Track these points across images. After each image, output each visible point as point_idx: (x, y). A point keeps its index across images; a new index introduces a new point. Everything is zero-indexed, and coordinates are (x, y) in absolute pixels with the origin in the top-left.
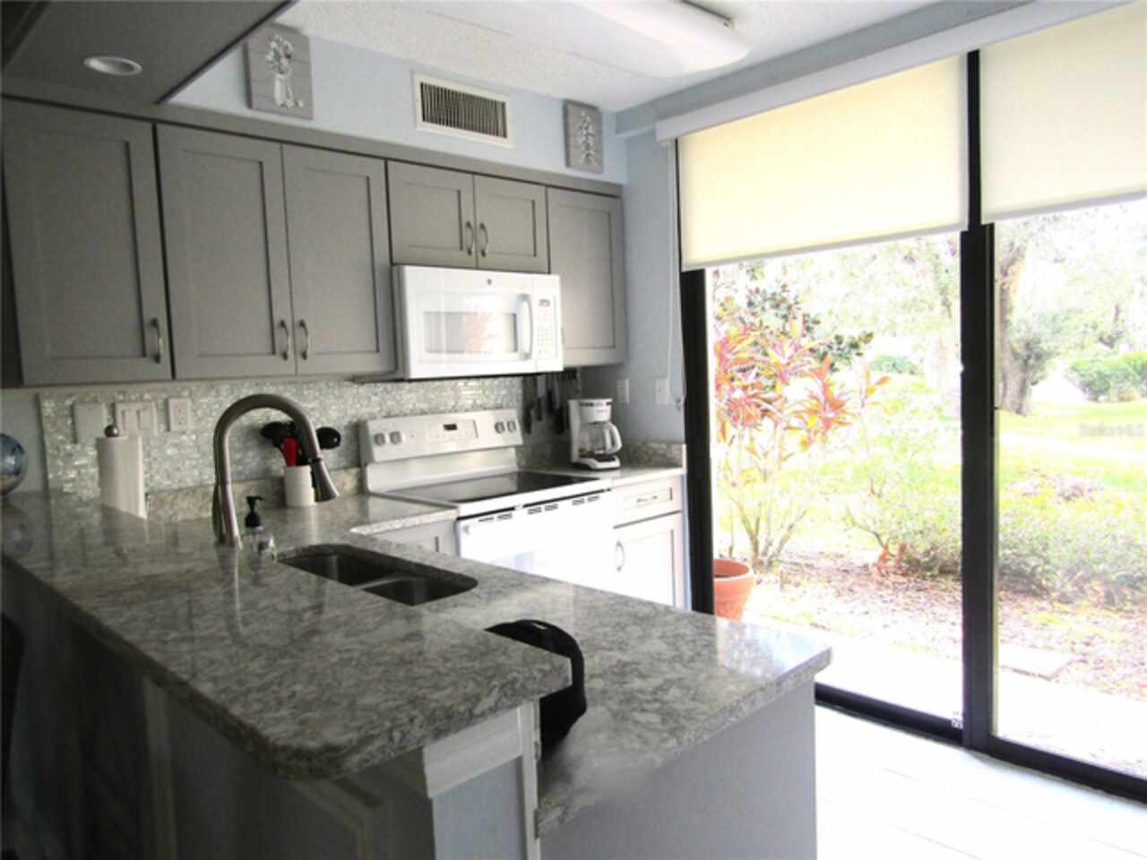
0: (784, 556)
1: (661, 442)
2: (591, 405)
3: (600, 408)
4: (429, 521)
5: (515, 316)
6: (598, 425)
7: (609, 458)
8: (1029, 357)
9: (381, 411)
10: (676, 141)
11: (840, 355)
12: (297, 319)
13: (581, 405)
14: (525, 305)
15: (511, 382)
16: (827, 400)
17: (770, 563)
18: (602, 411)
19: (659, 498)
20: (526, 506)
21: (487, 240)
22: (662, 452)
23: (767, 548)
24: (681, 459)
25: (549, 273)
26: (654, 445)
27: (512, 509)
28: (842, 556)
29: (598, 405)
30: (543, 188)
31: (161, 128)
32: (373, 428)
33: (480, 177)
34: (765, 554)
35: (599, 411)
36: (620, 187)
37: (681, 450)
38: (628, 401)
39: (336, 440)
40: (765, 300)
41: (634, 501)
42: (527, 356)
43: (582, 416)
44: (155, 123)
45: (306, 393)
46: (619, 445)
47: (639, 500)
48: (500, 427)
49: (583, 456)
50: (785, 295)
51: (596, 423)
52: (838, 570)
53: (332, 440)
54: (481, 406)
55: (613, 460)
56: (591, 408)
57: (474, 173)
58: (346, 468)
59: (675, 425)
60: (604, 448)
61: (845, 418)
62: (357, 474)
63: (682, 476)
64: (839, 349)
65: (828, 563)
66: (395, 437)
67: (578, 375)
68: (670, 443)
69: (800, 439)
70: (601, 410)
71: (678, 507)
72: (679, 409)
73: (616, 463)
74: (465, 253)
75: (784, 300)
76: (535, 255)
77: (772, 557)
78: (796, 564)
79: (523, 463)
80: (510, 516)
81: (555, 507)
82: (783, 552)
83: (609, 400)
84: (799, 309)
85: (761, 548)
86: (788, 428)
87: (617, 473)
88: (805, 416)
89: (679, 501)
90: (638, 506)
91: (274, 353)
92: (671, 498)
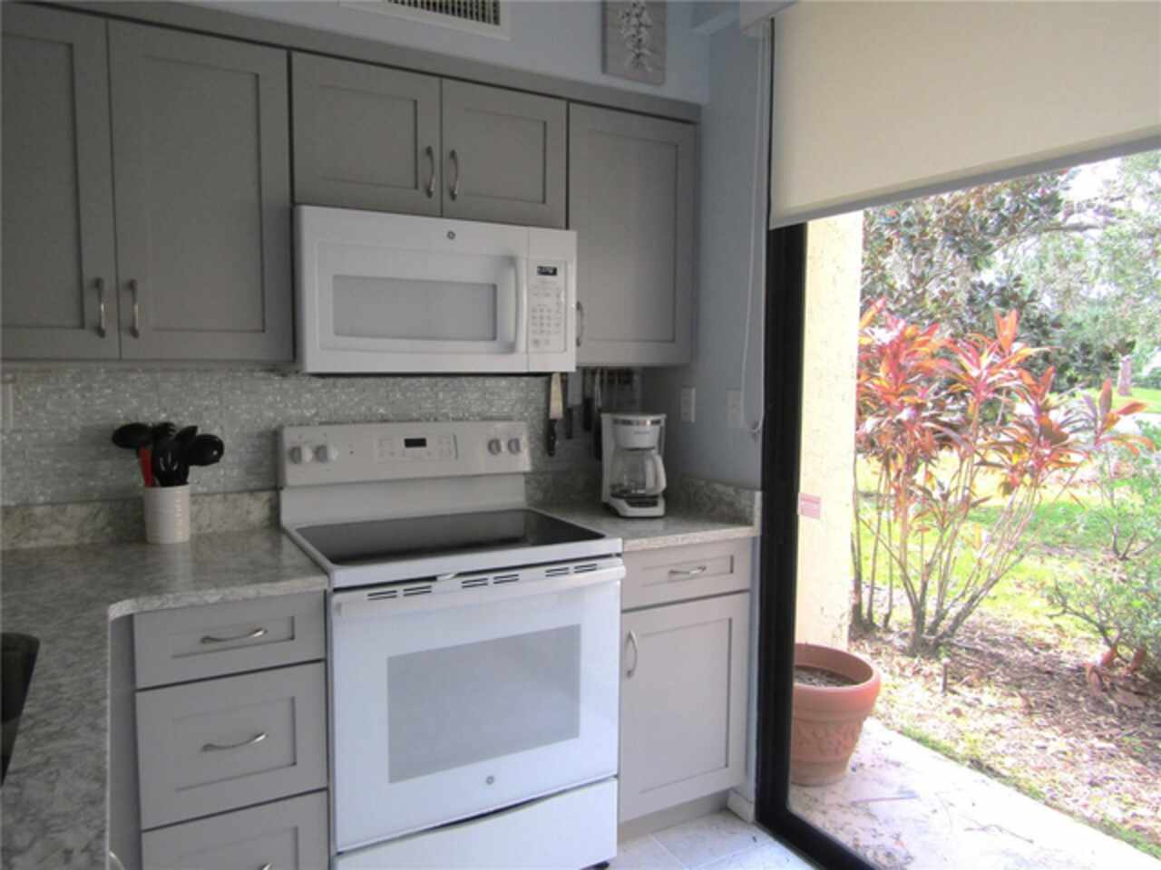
0: (961, 637)
1: (727, 484)
2: (629, 423)
3: (641, 428)
4: (276, 593)
5: (495, 287)
6: (641, 452)
7: (650, 501)
9: (317, 414)
10: (773, 22)
11: (1087, 369)
12: (124, 278)
13: (616, 422)
14: (510, 272)
15: (527, 383)
16: (1042, 427)
17: (937, 645)
18: (645, 433)
19: (708, 570)
20: (460, 575)
21: (456, 175)
22: (729, 499)
23: (936, 624)
24: (752, 513)
25: (567, 227)
26: (719, 488)
27: (433, 579)
28: (1048, 647)
29: (638, 423)
30: (564, 103)
32: (290, 438)
33: (451, 82)
34: (932, 631)
35: (638, 433)
36: (697, 108)
37: (752, 500)
38: (693, 420)
39: (215, 453)
40: (990, 296)
41: (664, 573)
42: (511, 348)
43: (615, 436)
45: (197, 385)
46: (663, 484)
47: (673, 572)
48: (494, 446)
49: (615, 496)
50: (1017, 290)
51: (637, 449)
52: (1037, 669)
53: (212, 452)
54: (479, 414)
55: (654, 504)
56: (629, 427)
57: (442, 76)
58: (252, 492)
59: (749, 461)
60: (643, 485)
61: (1069, 457)
62: (270, 500)
63: (754, 538)
64: (1085, 361)
65: (1023, 654)
66: (321, 453)
67: (636, 378)
68: (740, 487)
69: (1003, 479)
70: (645, 431)
71: (745, 584)
72: (754, 436)
73: (659, 510)
74: (421, 192)
75: (1015, 296)
76: (544, 202)
77: (941, 637)
78: (977, 651)
79: (539, 496)
80: (427, 591)
81: (515, 579)
82: (960, 630)
83: (662, 417)
84: (1035, 308)
85: (929, 620)
86: (983, 463)
87: (659, 525)
88: (1010, 449)
89: (745, 574)
90: (670, 581)
91: (82, 326)
92: (732, 571)
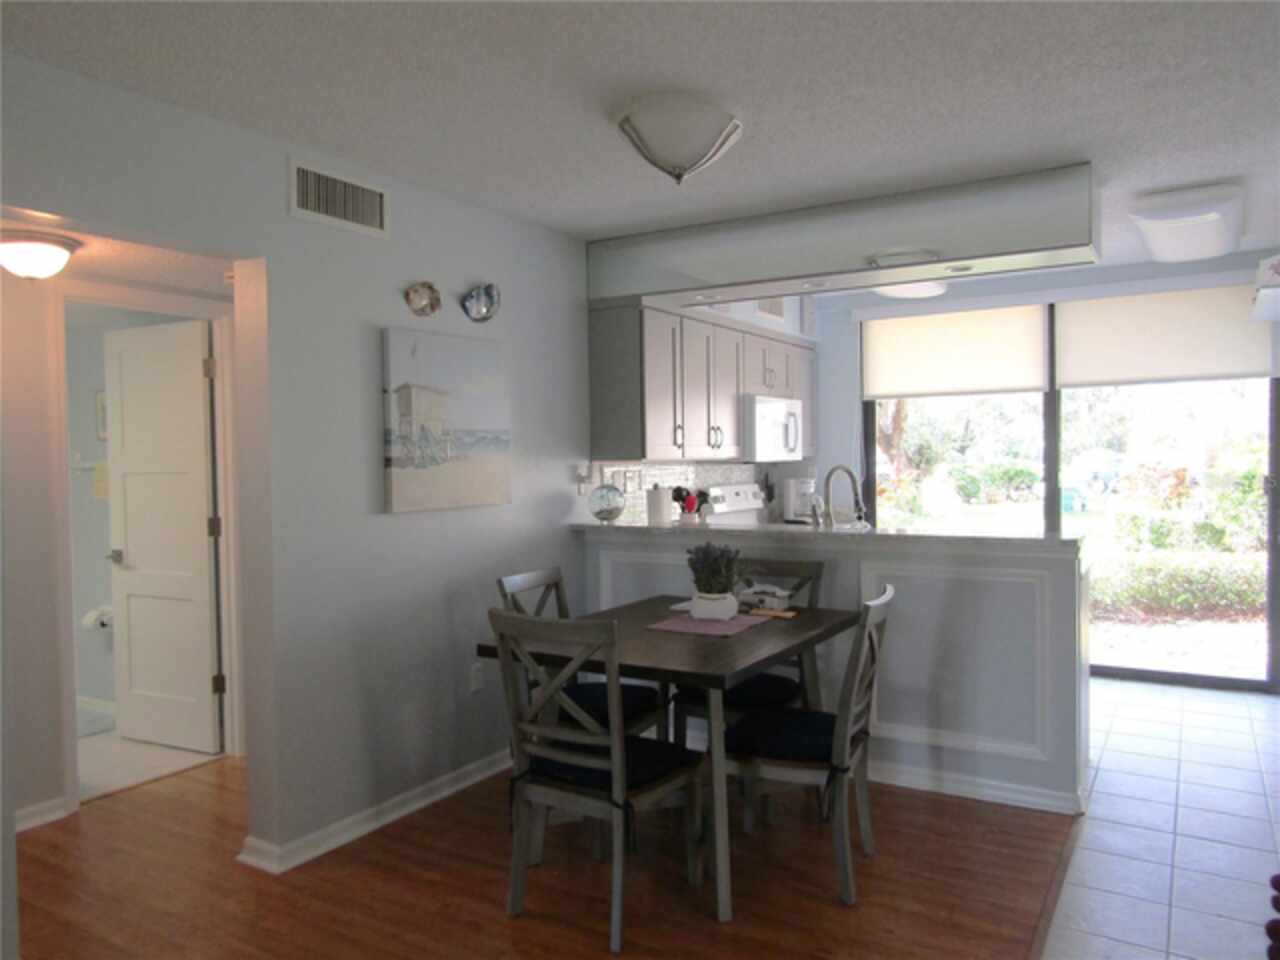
2: (803, 483)
5: (787, 425)
8: (921, 462)
10: (861, 324)
12: (717, 426)
13: (797, 482)
14: (792, 419)
29: (808, 483)
31: (685, 320)
35: (807, 487)
43: (796, 489)
44: (682, 317)
51: (805, 494)
70: (810, 486)
